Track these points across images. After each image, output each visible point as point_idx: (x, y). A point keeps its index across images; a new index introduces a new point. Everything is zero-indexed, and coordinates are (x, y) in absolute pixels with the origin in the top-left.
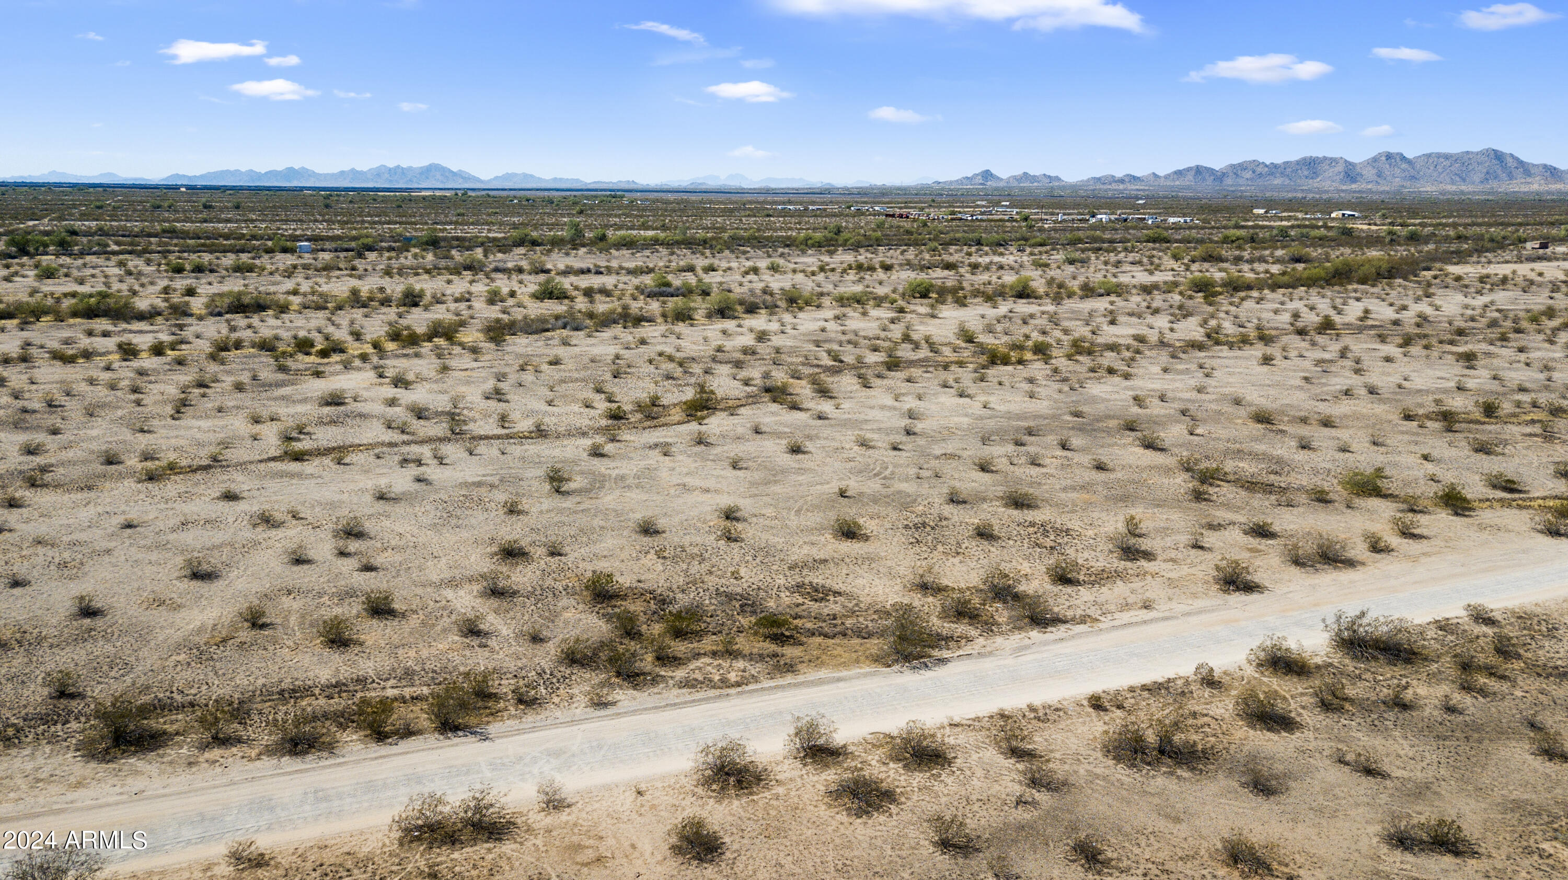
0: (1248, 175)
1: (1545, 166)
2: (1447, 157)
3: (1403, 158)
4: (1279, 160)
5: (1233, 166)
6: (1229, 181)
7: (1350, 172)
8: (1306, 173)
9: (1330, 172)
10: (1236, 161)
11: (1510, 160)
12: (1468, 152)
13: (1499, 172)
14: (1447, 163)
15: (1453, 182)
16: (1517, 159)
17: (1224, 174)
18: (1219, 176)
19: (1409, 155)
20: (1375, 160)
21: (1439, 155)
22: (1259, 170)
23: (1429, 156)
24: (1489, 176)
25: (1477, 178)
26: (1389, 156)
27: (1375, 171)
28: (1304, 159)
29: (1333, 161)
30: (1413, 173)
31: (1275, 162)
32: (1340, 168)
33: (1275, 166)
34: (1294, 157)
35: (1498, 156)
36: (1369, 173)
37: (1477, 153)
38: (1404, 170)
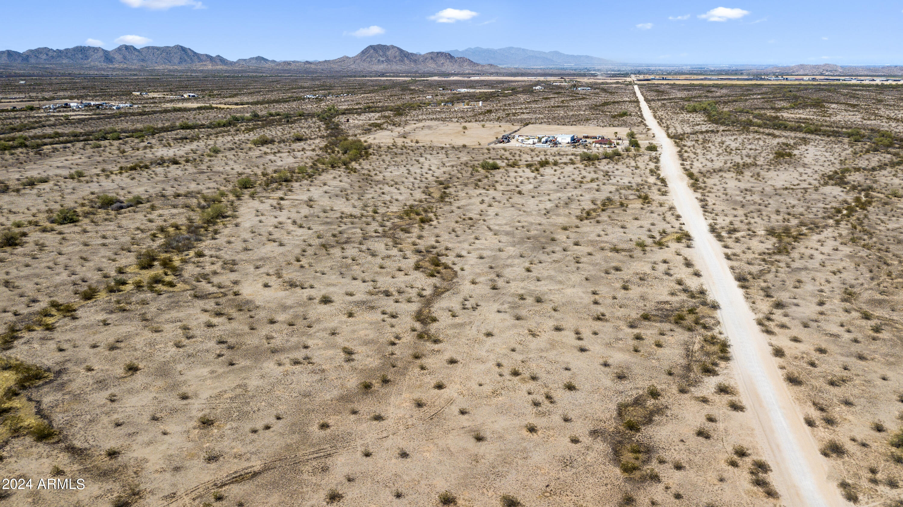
0: (44, 57)
1: (207, 55)
2: (158, 49)
3: (135, 49)
4: (62, 48)
5: (31, 51)
6: (33, 61)
7: (107, 56)
8: (81, 56)
9: (95, 56)
10: (34, 48)
11: (189, 52)
12: (168, 47)
13: (186, 57)
14: (159, 52)
15: (165, 63)
16: (193, 51)
17: (28, 56)
18: (26, 57)
19: (138, 47)
20: (119, 49)
21: (153, 48)
22: (50, 54)
23: (148, 48)
24: (182, 61)
25: (176, 61)
26: (127, 48)
27: (121, 56)
28: (77, 47)
29: (95, 49)
30: (142, 57)
31: (59, 49)
32: (101, 54)
33: (60, 51)
34: (71, 46)
35: (183, 49)
36: (118, 57)
37: (173, 47)
38: (137, 56)
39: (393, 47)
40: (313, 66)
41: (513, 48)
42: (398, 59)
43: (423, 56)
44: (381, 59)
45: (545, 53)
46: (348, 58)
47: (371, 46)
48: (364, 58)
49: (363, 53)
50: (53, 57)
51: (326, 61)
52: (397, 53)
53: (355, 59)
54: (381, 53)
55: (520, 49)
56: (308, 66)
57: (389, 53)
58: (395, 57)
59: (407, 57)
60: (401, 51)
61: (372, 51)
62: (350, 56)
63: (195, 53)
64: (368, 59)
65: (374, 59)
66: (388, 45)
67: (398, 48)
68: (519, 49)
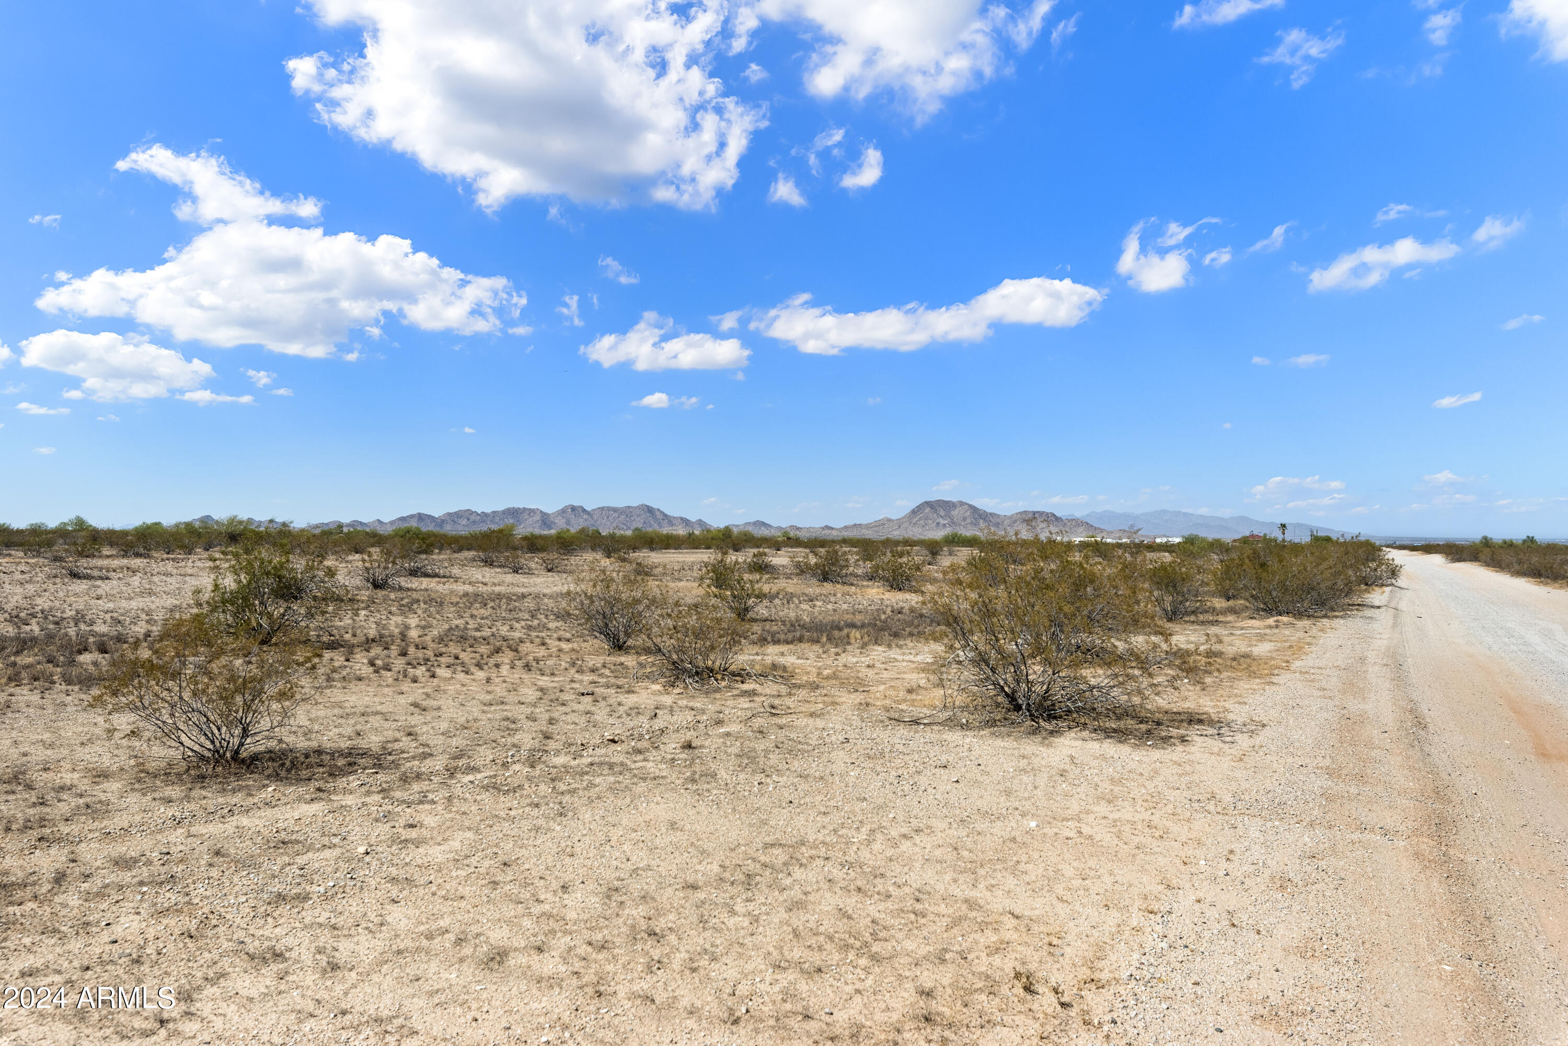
0: (464, 522)
1: (681, 518)
2: (615, 510)
3: (584, 511)
4: (488, 510)
5: (449, 514)
6: (448, 527)
7: (546, 520)
9: (530, 519)
10: (452, 510)
11: (658, 513)
12: (629, 507)
13: (652, 522)
14: (616, 515)
16: (662, 513)
17: (443, 521)
18: (439, 523)
19: (589, 508)
20: (563, 511)
21: (609, 509)
22: (473, 518)
23: (602, 509)
26: (573, 508)
27: (564, 521)
28: (508, 509)
29: (532, 512)
30: (592, 522)
31: (485, 511)
32: (537, 517)
33: (485, 514)
34: (501, 508)
35: (650, 510)
36: (559, 520)
37: (636, 508)
38: (586, 520)
39: (962, 503)
40: (835, 533)
41: (1167, 511)
42: (968, 521)
43: (1011, 517)
44: (942, 522)
45: (1222, 519)
46: (889, 520)
47: (926, 502)
48: (914, 520)
49: (914, 512)
50: (474, 522)
51: (855, 525)
52: (968, 513)
53: (900, 523)
54: (942, 513)
55: (1179, 512)
56: (827, 532)
57: (954, 513)
58: (965, 519)
59: (984, 519)
60: (974, 509)
61: (928, 510)
62: (894, 517)
63: (666, 515)
64: (922, 522)
65: (930, 522)
66: (954, 500)
67: (970, 506)
68: (1177, 513)
